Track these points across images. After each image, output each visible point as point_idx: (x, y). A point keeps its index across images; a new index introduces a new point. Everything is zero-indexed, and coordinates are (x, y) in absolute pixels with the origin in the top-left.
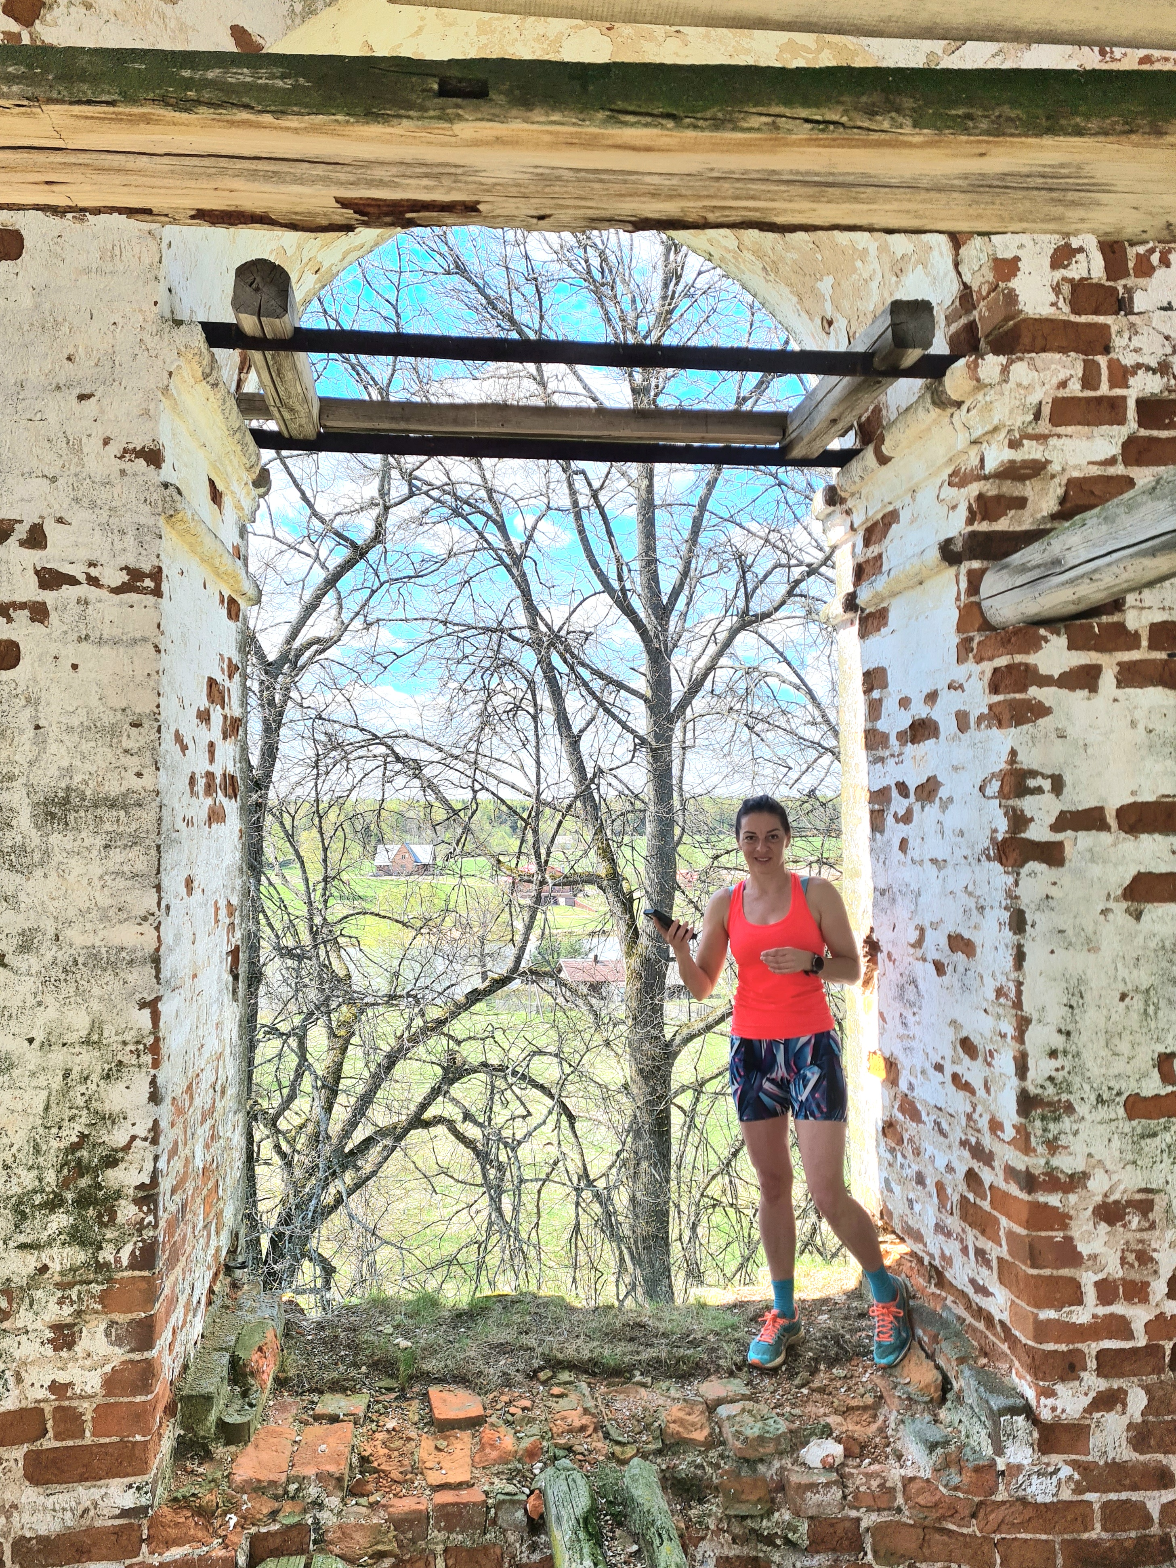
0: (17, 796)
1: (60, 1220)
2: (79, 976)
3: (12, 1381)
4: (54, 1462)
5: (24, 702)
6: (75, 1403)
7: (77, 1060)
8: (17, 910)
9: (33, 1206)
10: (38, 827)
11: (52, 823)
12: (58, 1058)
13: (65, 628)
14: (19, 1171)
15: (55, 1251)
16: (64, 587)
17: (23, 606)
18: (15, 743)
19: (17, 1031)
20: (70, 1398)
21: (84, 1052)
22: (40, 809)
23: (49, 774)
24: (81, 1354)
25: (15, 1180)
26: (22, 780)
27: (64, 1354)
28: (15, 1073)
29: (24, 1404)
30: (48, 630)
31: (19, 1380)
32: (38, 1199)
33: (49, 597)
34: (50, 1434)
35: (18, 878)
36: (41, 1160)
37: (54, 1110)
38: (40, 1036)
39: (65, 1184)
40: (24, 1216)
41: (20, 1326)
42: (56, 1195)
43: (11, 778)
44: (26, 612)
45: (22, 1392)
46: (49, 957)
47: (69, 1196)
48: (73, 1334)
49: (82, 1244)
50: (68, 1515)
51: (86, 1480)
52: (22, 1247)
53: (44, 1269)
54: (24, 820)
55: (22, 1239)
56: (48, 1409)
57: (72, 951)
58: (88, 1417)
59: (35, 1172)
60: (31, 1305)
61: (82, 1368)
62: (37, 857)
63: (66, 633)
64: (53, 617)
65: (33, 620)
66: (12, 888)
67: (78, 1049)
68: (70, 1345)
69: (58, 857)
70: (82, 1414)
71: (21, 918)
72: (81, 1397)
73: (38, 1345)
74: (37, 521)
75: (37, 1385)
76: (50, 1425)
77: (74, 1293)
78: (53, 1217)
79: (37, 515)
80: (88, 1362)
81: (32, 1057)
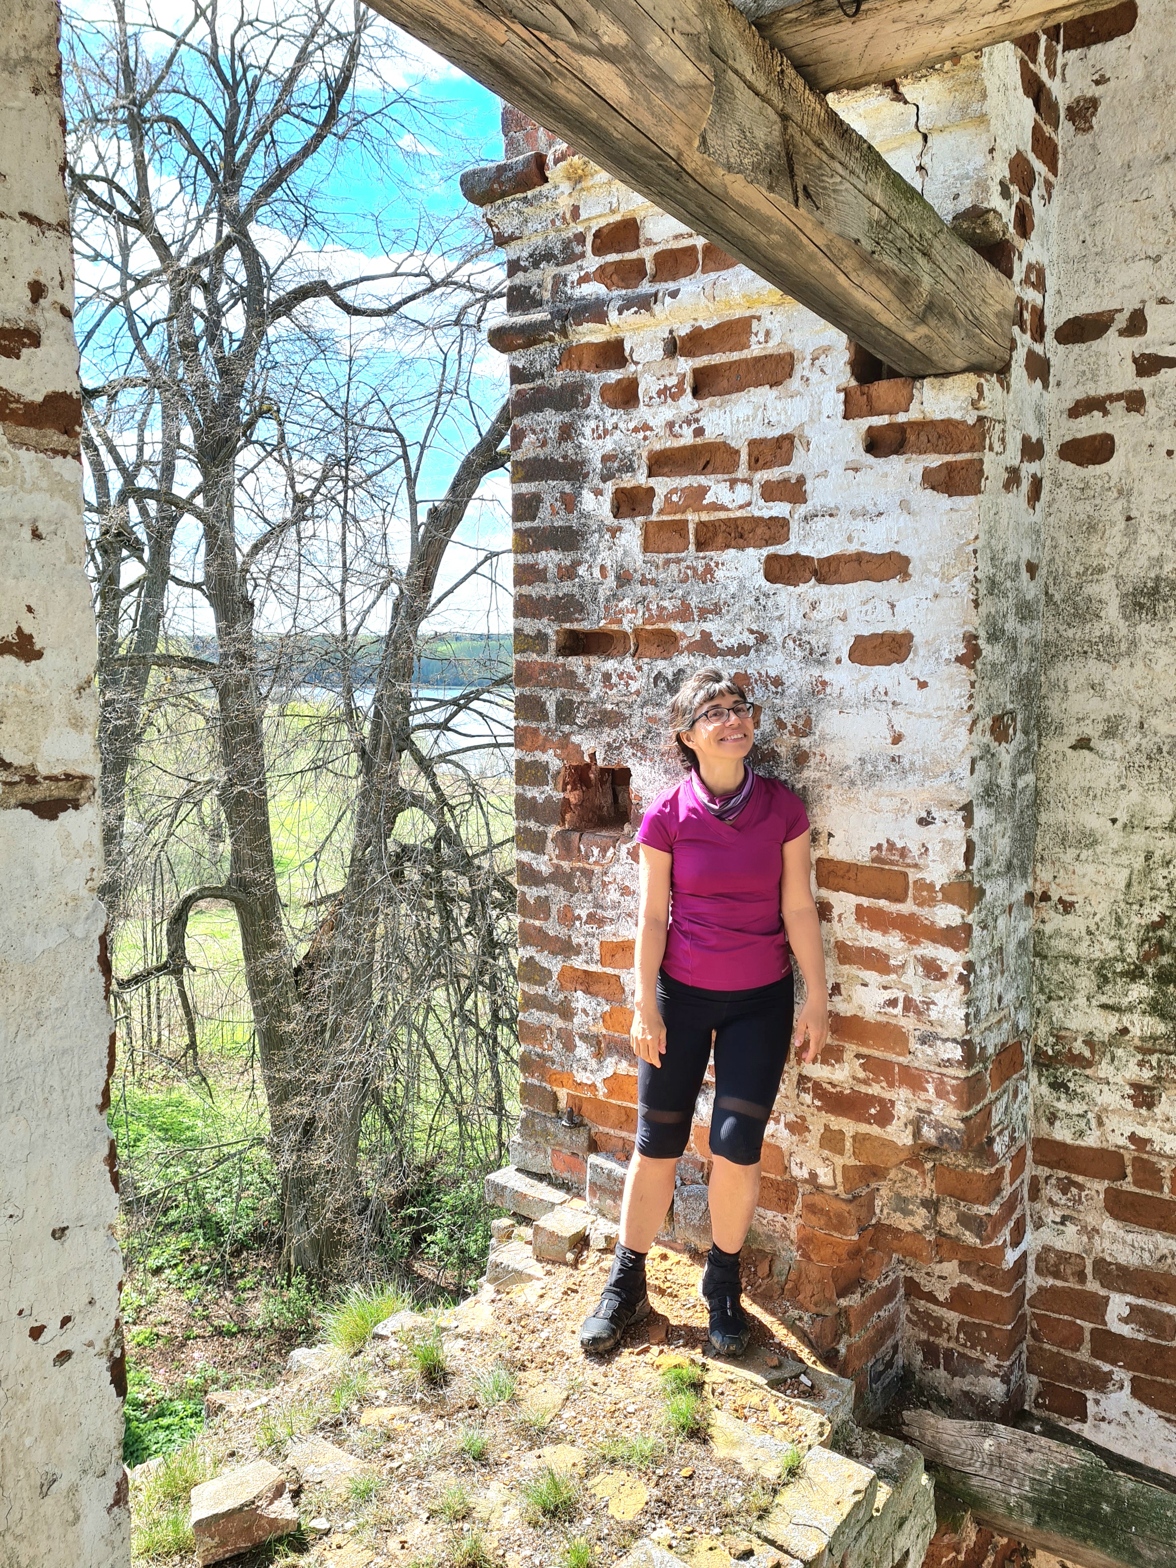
0: (1106, 588)
1: (1140, 991)
2: (1163, 764)
3: (1093, 1123)
4: (1132, 1204)
5: (1116, 495)
6: (1154, 1159)
7: (1160, 844)
8: (1103, 697)
9: (1114, 972)
10: (1126, 618)
11: (1140, 614)
12: (1140, 839)
13: (1162, 414)
14: (1102, 938)
15: (1136, 1017)
16: (1163, 371)
17: (1119, 397)
18: (1107, 535)
19: (1101, 811)
20: (1148, 1153)
21: (1167, 837)
22: (1129, 601)
23: (1139, 564)
24: (1159, 1116)
25: (1097, 946)
26: (1112, 572)
27: (1144, 1111)
28: (1099, 849)
29: (1105, 1145)
30: (1144, 419)
31: (1100, 1123)
32: (1119, 967)
33: (1146, 384)
34: (1129, 1179)
35: (1105, 667)
36: (1122, 932)
37: (1135, 888)
38: (1123, 818)
39: (1146, 958)
40: (1106, 980)
41: (1102, 1076)
42: (1137, 967)
43: (1101, 570)
44: (1123, 403)
45: (1103, 1134)
46: (1133, 743)
47: (1150, 970)
48: (1153, 1096)
49: (1163, 1016)
50: (1146, 1255)
51: (1164, 1230)
52: (1104, 1007)
53: (1125, 1031)
54: (1112, 612)
55: (1104, 999)
56: (1127, 1157)
57: (1157, 739)
58: (1167, 1174)
59: (1116, 943)
60: (1113, 1060)
61: (1162, 1129)
62: (1124, 647)
63: (1162, 418)
64: (1150, 405)
65: (1129, 410)
66: (1099, 677)
67: (1160, 834)
68: (1150, 1106)
69: (1144, 647)
70: (1160, 1170)
71: (1107, 704)
72: (1159, 1155)
73: (1118, 1098)
74: (1138, 306)
75: (1117, 1132)
76: (1129, 1170)
77: (1154, 1059)
78: (1133, 986)
79: (1138, 299)
80: (1167, 1126)
81: (1115, 837)
